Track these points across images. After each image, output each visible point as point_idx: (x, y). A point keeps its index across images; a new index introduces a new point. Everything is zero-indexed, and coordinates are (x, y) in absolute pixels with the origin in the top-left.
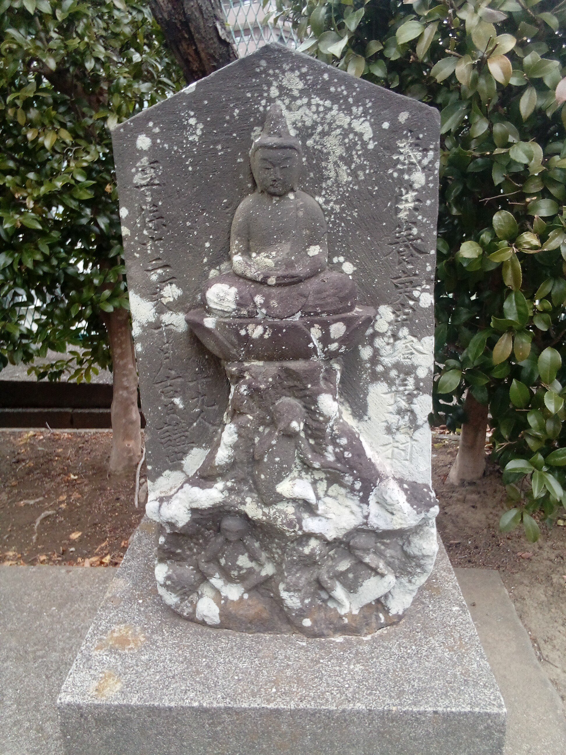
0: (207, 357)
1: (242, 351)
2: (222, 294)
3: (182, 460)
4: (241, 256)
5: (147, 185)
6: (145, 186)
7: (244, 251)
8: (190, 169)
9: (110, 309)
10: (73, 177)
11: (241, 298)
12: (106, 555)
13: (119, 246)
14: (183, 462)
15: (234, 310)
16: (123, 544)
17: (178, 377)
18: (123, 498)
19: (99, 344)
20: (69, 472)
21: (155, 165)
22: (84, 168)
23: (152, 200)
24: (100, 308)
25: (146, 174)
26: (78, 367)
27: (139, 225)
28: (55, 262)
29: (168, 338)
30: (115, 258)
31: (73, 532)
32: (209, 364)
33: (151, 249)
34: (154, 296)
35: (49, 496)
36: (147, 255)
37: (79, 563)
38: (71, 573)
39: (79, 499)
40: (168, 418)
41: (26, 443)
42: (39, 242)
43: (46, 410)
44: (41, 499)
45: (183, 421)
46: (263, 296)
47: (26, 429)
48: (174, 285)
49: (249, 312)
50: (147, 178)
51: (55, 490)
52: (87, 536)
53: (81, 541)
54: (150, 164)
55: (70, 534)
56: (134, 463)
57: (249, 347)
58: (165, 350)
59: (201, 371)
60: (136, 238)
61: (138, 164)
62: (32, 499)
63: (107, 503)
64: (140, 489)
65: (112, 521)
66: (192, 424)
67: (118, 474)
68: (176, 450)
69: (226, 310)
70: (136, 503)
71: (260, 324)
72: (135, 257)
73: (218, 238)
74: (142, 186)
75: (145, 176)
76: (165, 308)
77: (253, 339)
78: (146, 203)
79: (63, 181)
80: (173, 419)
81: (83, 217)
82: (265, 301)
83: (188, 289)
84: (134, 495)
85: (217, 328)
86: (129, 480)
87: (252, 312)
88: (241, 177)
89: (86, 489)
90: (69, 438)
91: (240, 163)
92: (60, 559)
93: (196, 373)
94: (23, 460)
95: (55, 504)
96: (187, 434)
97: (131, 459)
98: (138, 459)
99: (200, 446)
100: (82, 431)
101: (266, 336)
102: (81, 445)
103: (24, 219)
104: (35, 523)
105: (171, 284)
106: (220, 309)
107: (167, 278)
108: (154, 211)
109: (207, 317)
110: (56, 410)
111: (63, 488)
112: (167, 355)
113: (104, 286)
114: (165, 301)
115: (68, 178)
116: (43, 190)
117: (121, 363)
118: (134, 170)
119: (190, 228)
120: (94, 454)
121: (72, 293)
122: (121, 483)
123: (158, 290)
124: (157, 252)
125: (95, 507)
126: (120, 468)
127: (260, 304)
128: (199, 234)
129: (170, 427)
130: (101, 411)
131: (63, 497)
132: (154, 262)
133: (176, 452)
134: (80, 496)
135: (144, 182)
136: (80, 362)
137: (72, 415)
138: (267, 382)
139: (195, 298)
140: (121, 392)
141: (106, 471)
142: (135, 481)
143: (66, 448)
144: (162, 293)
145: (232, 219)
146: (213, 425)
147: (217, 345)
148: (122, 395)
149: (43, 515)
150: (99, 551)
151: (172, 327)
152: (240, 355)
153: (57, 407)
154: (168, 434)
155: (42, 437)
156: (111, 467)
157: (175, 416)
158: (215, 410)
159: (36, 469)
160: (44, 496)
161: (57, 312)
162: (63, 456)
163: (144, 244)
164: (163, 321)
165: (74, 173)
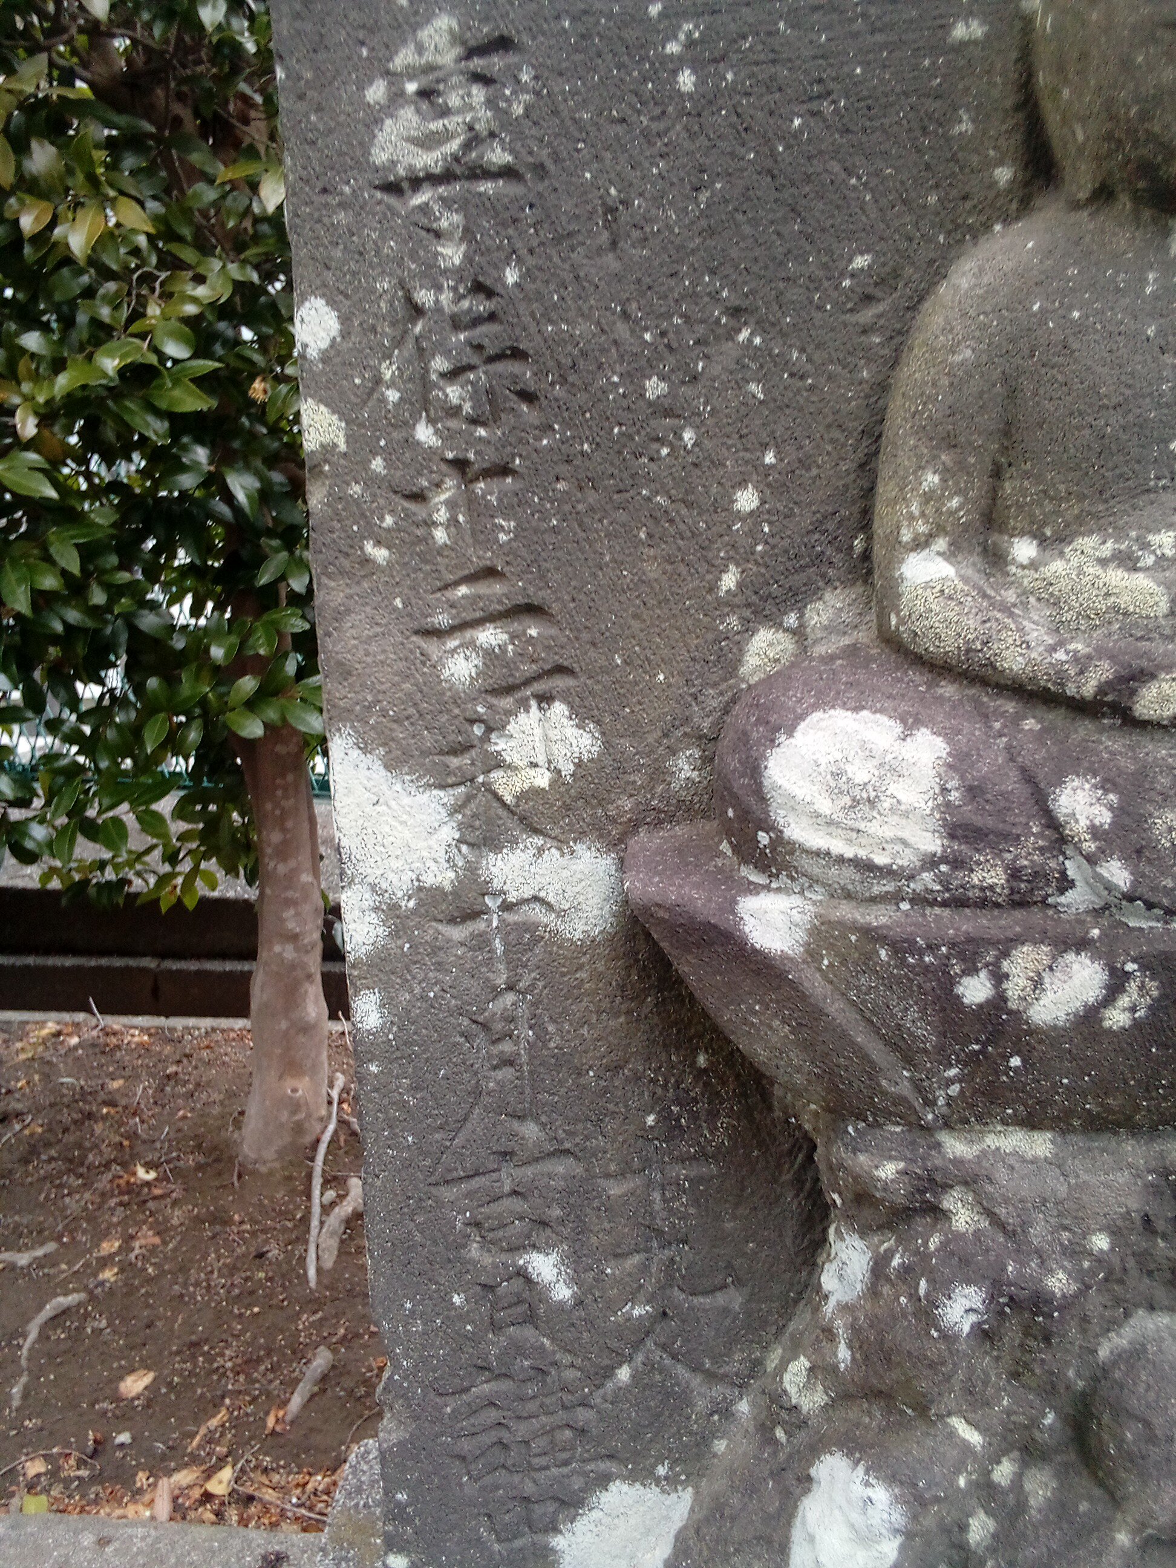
0: (702, 1060)
1: (950, 1082)
2: (861, 773)
3: (556, 1530)
4: (949, 556)
5: (446, 177)
6: (433, 179)
7: (966, 527)
8: (686, 80)
9: (253, 729)
10: (156, 350)
11: (973, 792)
12: (221, 1462)
13: (284, 555)
14: (559, 1542)
15: (931, 862)
16: (271, 1422)
17: (551, 1155)
18: (274, 1252)
19: (223, 813)
20: (135, 1157)
21: (496, 63)
22: (187, 321)
23: (468, 258)
24: (225, 726)
25: (445, 112)
26: (167, 868)
27: (393, 395)
28: (98, 597)
29: (513, 963)
30: (272, 588)
31: (132, 1371)
32: (714, 1096)
33: (453, 522)
34: (454, 762)
35: (73, 1238)
36: (429, 553)
37: (140, 1491)
38: (109, 1549)
39: (153, 1250)
40: (494, 1346)
41: (33, 1059)
42: (52, 538)
43: (93, 962)
44: (51, 1247)
45: (567, 1359)
46: (1107, 785)
47: (38, 1016)
48: (559, 709)
49: (1015, 874)
50: (446, 136)
51: (91, 1219)
52: (170, 1385)
53: (148, 1405)
54: (471, 53)
55: (121, 1378)
56: (308, 1139)
57: (997, 1066)
58: (498, 1026)
59: (671, 1128)
60: (377, 464)
61: (404, 57)
62: (27, 1248)
63: (233, 1270)
64: (322, 1223)
65: (243, 1332)
66: (608, 1372)
67: (263, 1169)
68: (529, 1488)
69: (881, 860)
70: (312, 1272)
71: (1082, 945)
72: (366, 560)
73: (804, 463)
74: (416, 182)
75: (436, 125)
76: (511, 823)
77: (1033, 1031)
78: (433, 276)
79: (122, 357)
80: (518, 1349)
81: (183, 468)
82: (1119, 812)
83: (635, 731)
84: (306, 1242)
85: (812, 954)
86: (293, 1192)
87: (1039, 875)
88: (965, 126)
89: (177, 1216)
90: (141, 1045)
91: (964, 44)
92: (84, 1473)
93: (645, 1135)
94: (18, 1115)
95: (87, 1265)
96: (583, 1416)
97: (299, 1129)
98: (318, 1127)
99: (641, 1475)
100: (179, 1023)
101: (1117, 1018)
102: (172, 1069)
103: (9, 469)
104: (25, 1336)
105: (545, 699)
106: (849, 853)
107: (527, 669)
108: (476, 321)
109: (753, 889)
110: (118, 962)
111: (112, 1210)
112: (507, 1047)
113: (240, 665)
114: (507, 786)
115: (140, 348)
116: (63, 382)
117: (282, 869)
118: (376, 92)
119: (664, 409)
120: (204, 1096)
121: (153, 683)
122: (272, 1199)
123: (478, 730)
124: (482, 535)
125: (197, 1284)
126: (269, 1154)
127: (1095, 831)
128: (707, 444)
129: (504, 1385)
130: (229, 966)
131: (110, 1246)
132: (463, 590)
133: (526, 1499)
134: (157, 1240)
135: (429, 160)
136: (172, 858)
137: (156, 976)
138: (1076, 1251)
139: (660, 774)
140: (277, 949)
141: (231, 1159)
142: (309, 1197)
143: (133, 1078)
144: (499, 744)
145: (895, 363)
146: (712, 1377)
147: (807, 1046)
148: (280, 954)
149: (49, 1310)
150: (200, 1447)
151: (537, 914)
152: (930, 1103)
153: (123, 953)
154: (492, 1415)
155: (74, 1041)
156: (246, 1148)
157: (529, 1332)
158: (725, 1311)
159: (48, 1145)
160: (58, 1238)
161: (110, 734)
162: (123, 1102)
163: (419, 497)
164: (497, 884)
165: (158, 333)
